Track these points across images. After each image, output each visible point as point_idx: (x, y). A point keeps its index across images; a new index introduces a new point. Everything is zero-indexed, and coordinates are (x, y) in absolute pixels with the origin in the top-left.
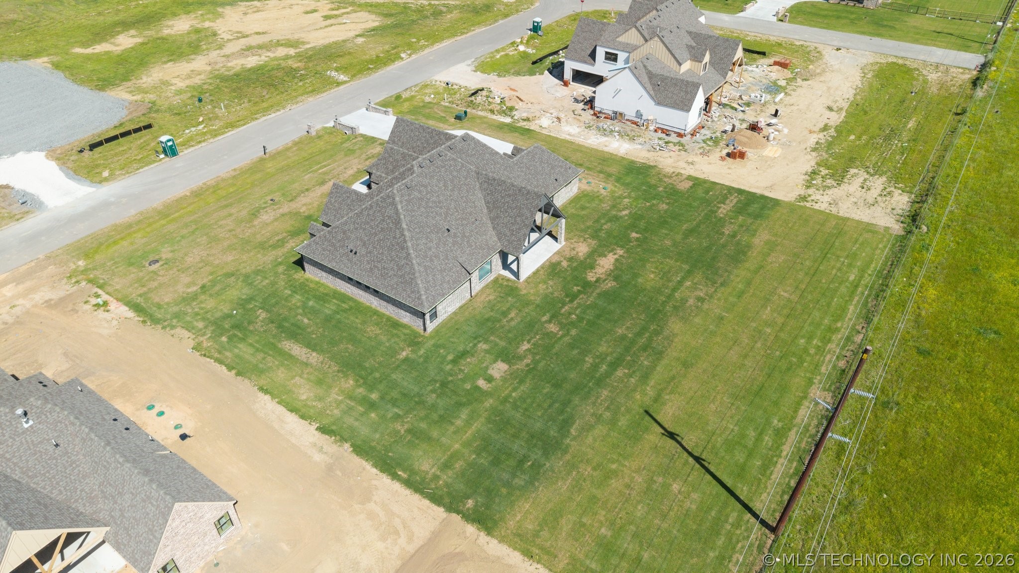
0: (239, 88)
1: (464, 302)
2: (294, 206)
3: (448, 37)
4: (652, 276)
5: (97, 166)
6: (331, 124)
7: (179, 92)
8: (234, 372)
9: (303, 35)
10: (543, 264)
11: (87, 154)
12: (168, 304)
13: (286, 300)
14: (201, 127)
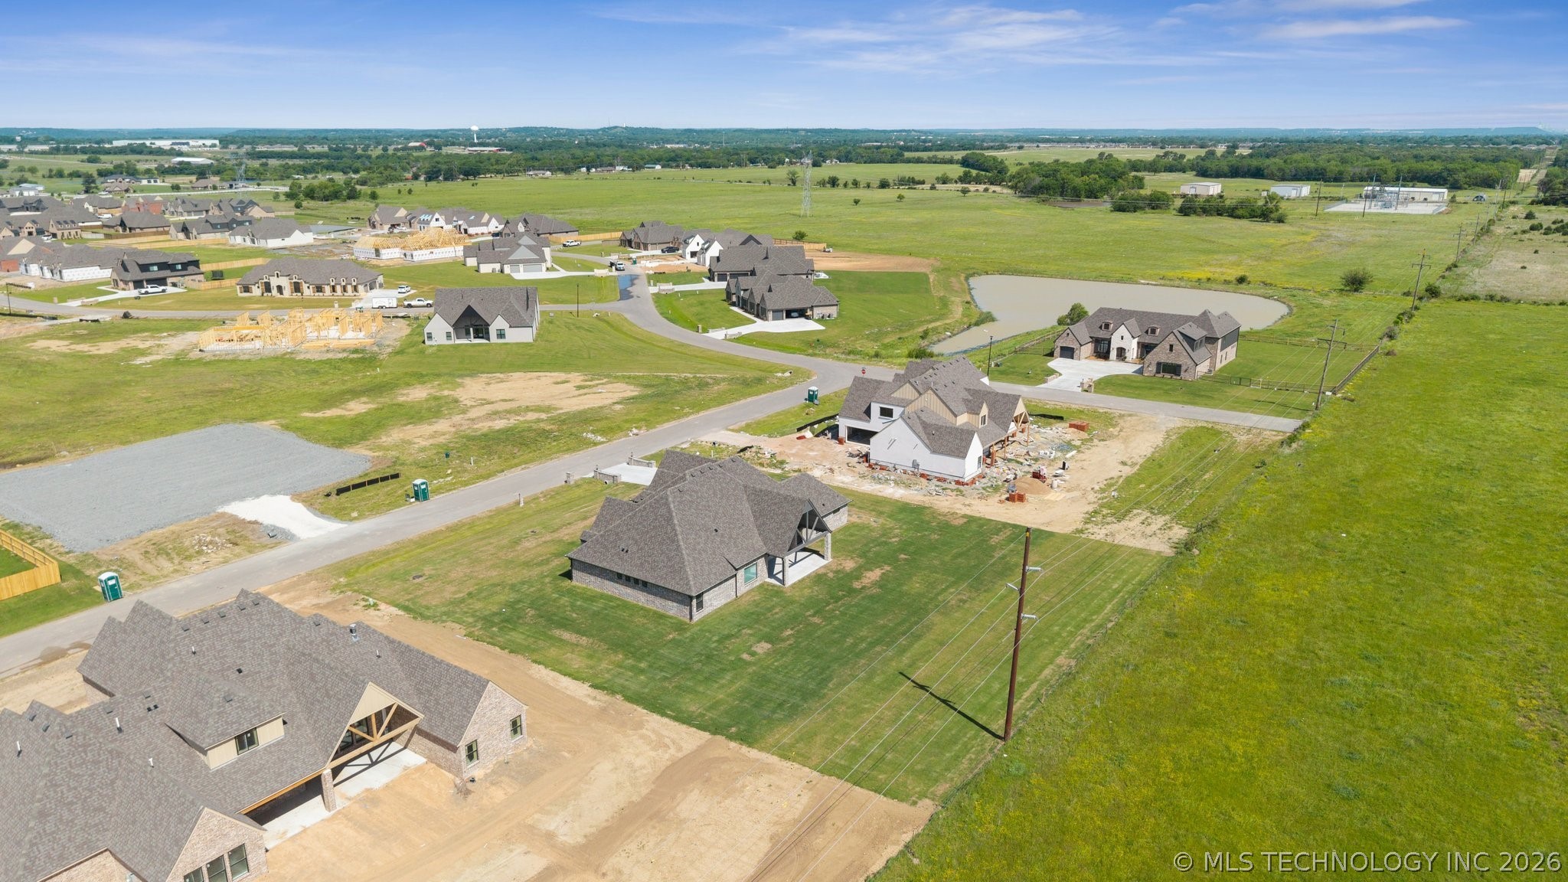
0: (489, 446)
1: (729, 600)
2: (556, 535)
3: (716, 406)
4: (918, 585)
5: (345, 509)
6: (591, 475)
7: (423, 450)
8: (507, 651)
9: (554, 402)
10: (809, 575)
11: (334, 498)
12: (435, 606)
13: (555, 600)
14: (449, 479)
